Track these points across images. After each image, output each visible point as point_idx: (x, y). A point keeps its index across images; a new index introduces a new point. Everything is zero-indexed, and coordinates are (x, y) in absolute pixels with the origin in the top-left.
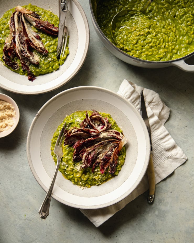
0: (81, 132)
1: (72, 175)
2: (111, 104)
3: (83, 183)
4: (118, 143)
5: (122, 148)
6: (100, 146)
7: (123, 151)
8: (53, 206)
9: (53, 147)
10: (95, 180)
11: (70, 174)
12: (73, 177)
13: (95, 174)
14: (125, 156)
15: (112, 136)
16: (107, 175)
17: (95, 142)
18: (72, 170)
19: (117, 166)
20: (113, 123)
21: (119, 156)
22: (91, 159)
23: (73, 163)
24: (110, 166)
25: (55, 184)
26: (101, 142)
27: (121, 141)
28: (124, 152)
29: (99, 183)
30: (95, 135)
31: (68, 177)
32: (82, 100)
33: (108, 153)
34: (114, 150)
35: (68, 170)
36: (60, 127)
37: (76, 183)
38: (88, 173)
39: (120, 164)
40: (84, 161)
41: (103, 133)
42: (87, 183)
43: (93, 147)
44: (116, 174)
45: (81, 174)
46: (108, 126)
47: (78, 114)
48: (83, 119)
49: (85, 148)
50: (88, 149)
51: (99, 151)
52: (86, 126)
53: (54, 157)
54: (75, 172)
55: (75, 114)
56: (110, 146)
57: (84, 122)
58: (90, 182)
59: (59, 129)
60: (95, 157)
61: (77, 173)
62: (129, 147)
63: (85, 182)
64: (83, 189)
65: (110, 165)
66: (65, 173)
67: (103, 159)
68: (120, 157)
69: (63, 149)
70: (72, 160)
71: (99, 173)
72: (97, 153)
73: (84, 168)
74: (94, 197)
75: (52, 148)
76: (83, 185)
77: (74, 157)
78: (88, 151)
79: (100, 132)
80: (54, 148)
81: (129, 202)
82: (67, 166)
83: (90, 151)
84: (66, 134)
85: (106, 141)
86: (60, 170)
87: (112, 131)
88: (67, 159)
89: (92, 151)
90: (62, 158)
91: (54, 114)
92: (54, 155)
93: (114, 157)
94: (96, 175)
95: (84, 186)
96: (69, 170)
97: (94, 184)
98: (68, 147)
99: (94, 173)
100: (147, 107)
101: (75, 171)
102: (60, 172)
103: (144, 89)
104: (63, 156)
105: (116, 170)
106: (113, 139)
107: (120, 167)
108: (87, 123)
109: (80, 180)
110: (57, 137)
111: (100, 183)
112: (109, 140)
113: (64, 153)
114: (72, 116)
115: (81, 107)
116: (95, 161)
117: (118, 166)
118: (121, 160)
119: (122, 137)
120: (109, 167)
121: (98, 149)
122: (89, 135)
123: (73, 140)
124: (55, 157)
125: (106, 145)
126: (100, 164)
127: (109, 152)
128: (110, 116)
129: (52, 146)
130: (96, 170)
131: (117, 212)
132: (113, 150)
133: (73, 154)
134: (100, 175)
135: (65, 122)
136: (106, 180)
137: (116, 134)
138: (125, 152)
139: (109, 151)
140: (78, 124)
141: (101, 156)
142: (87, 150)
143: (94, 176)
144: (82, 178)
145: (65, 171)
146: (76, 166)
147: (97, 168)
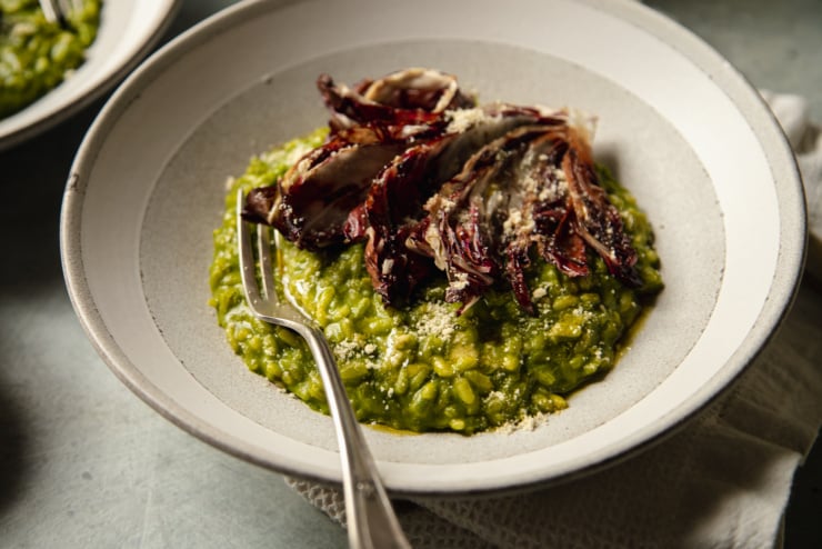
0: (349, 148)
1: (427, 380)
3: (511, 391)
4: (558, 139)
6: (480, 177)
10: (566, 345)
11: (416, 380)
12: (439, 383)
13: (545, 313)
15: (509, 114)
16: (610, 301)
18: (412, 352)
22: (476, 241)
24: (597, 236)
26: (475, 157)
27: (567, 128)
30: (429, 132)
33: (543, 197)
34: (561, 173)
35: (391, 369)
37: (476, 421)
38: (505, 326)
39: (638, 228)
40: (451, 259)
41: (458, 113)
42: (535, 386)
43: (448, 188)
45: (472, 345)
50: (432, 201)
51: (490, 205)
54: (433, 352)
56: (530, 168)
58: (546, 371)
60: (493, 235)
61: (444, 351)
63: (522, 379)
64: (535, 427)
65: (591, 233)
66: (385, 395)
67: (538, 226)
70: (380, 306)
71: (559, 302)
72: (489, 212)
73: (469, 286)
76: (517, 408)
77: (380, 268)
78: (434, 208)
79: (442, 115)
82: (369, 350)
83: (450, 205)
85: (497, 143)
89: (459, 212)
93: (585, 195)
94: (555, 318)
95: (531, 412)
96: (394, 363)
97: (573, 379)
99: (536, 314)
106: (522, 131)
107: (643, 243)
109: (486, 382)
111: (603, 353)
112: (509, 136)
116: (505, 256)
117: (633, 239)
120: (593, 241)
121: (480, 196)
125: (510, 164)
126: (541, 251)
127: (546, 191)
130: (539, 292)
132: (554, 175)
134: (576, 307)
139: (540, 189)
141: (517, 221)
142: (428, 206)
143: (546, 326)
144: (495, 366)
145: (372, 384)
146: (418, 324)
147: (539, 282)
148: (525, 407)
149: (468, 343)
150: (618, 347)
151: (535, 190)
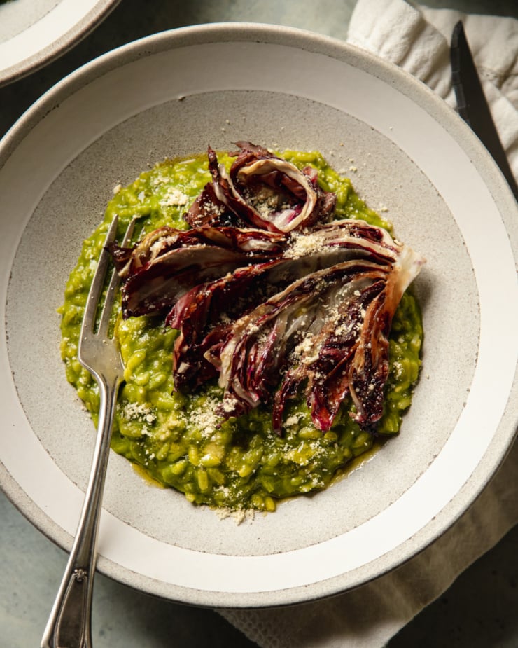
0: (198, 246)
1: (181, 458)
2: (320, 104)
3: (237, 490)
4: (379, 279)
5: (402, 303)
6: (294, 302)
7: (409, 316)
8: (108, 633)
9: (70, 341)
10: (292, 468)
11: (173, 457)
12: (188, 465)
13: (289, 438)
14: (422, 338)
15: (347, 245)
16: (346, 439)
17: (269, 286)
18: (179, 435)
19: (387, 389)
20: (341, 194)
21: (393, 342)
22: (259, 369)
23: (177, 399)
24: (358, 390)
25: (104, 516)
26: (298, 282)
27: (392, 267)
28: (413, 323)
29: (315, 481)
30: (267, 252)
31: (165, 472)
32: (182, 100)
33: (338, 332)
34: (364, 314)
35: (159, 441)
36: (91, 245)
37: (205, 499)
38: (256, 437)
39: (404, 378)
40: (231, 382)
41: (302, 237)
42: (258, 490)
43: (261, 308)
44: (391, 427)
45: (223, 447)
46: (320, 203)
47: (171, 172)
48: (198, 189)
49: (227, 320)
50: (240, 322)
51: (293, 327)
52: (216, 219)
53: (81, 389)
54: (192, 442)
55: (157, 176)
56: (343, 298)
57: (202, 204)
58: (270, 481)
59: (89, 253)
60: (280, 359)
61: (201, 444)
62: (433, 297)
63: (248, 484)
64: (242, 521)
65: (355, 386)
66: (147, 456)
67: (318, 362)
68: (398, 343)
69: (119, 347)
70: (171, 387)
71: (306, 431)
72: (288, 335)
73: (232, 413)
74: (301, 548)
75: (67, 346)
76: (237, 502)
77: (178, 366)
78: (240, 329)
79: (288, 235)
80: (77, 345)
81: (470, 563)
82: (150, 418)
83: (253, 328)
84: (126, 268)
85: (322, 272)
86: (122, 447)
87: (342, 226)
88: (145, 385)
89: (261, 331)
90: (123, 384)
91: (53, 183)
92: (82, 380)
93: (369, 345)
94: (295, 444)
95: (246, 507)
96: (163, 437)
97: (290, 491)
98: (145, 329)
99: (283, 436)
100: (494, 100)
101: (194, 435)
102: (122, 454)
103: (465, 18)
104: (126, 372)
105: (389, 411)
106: (352, 263)
107: (402, 393)
108: (219, 203)
109: (221, 478)
110: (84, 290)
111: (320, 480)
112: (337, 266)
113: (130, 361)
114: (141, 184)
115: (181, 139)
116: (282, 377)
117: (393, 390)
118: (403, 358)
119: (392, 249)
120: (353, 394)
121: (286, 319)
122: (237, 255)
123: (163, 292)
124: (85, 386)
125: (326, 294)
126: (308, 389)
127: (344, 327)
128: (324, 161)
129: (66, 339)
130: (292, 420)
131: (418, 612)
132: (357, 313)
133: (171, 357)
134: (315, 440)
135: (114, 216)
136: (346, 465)
137: (362, 235)
138: (418, 320)
139: (340, 322)
140: (175, 217)
141: (307, 349)
142: (235, 326)
143: (285, 449)
144: (233, 469)
145: (142, 445)
146: (193, 412)
147: (297, 411)
148: (243, 503)
149: (221, 444)
150: (339, 472)
151: (336, 323)
